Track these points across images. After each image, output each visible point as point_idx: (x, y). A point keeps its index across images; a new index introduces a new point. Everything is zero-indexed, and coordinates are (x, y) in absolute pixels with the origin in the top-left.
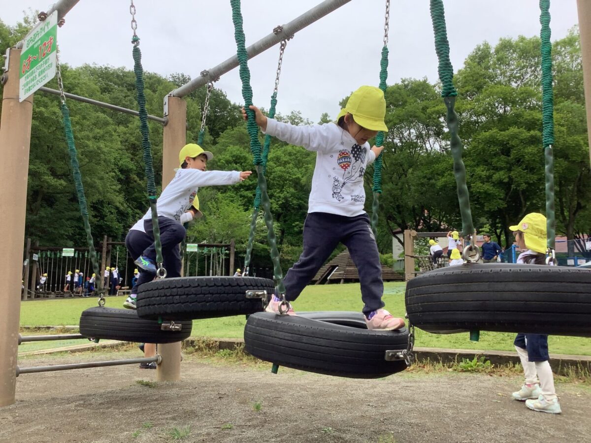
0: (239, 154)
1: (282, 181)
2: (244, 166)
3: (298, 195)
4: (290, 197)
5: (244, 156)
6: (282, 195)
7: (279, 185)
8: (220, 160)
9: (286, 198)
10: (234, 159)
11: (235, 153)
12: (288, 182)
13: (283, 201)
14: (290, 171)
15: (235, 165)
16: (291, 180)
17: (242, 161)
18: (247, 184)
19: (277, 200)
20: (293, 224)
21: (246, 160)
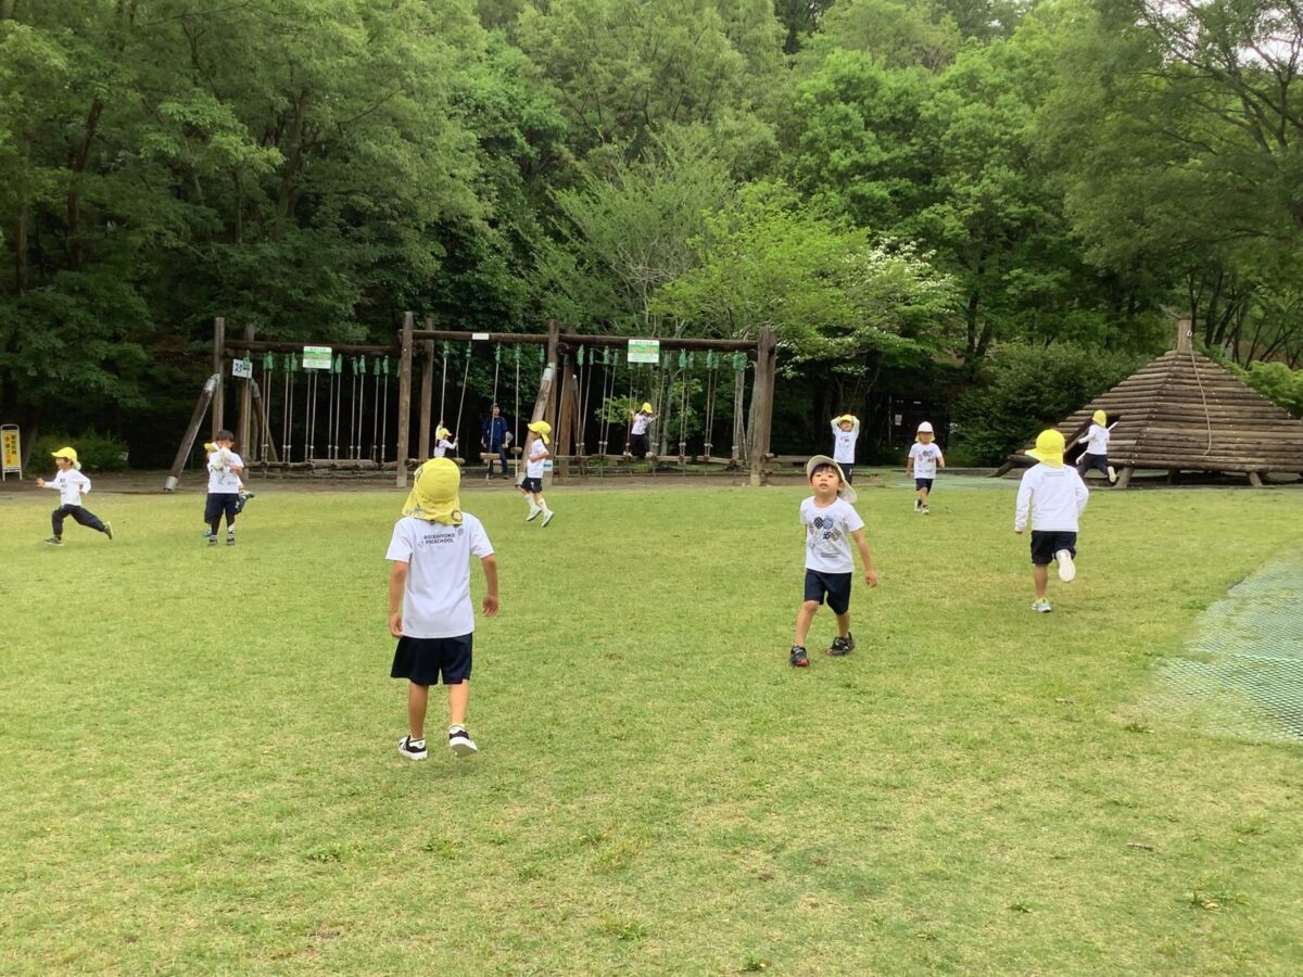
0: (858, 73)
1: (980, 147)
2: (869, 109)
3: (1027, 188)
4: (1001, 194)
5: (871, 78)
6: (974, 191)
7: (970, 159)
8: (802, 92)
9: (986, 199)
10: (841, 87)
11: (845, 71)
12: (996, 148)
13: (978, 207)
14: (1007, 113)
15: (842, 106)
16: (1009, 142)
17: (866, 93)
18: (875, 161)
19: (960, 205)
20: (1006, 277)
21: (876, 90)
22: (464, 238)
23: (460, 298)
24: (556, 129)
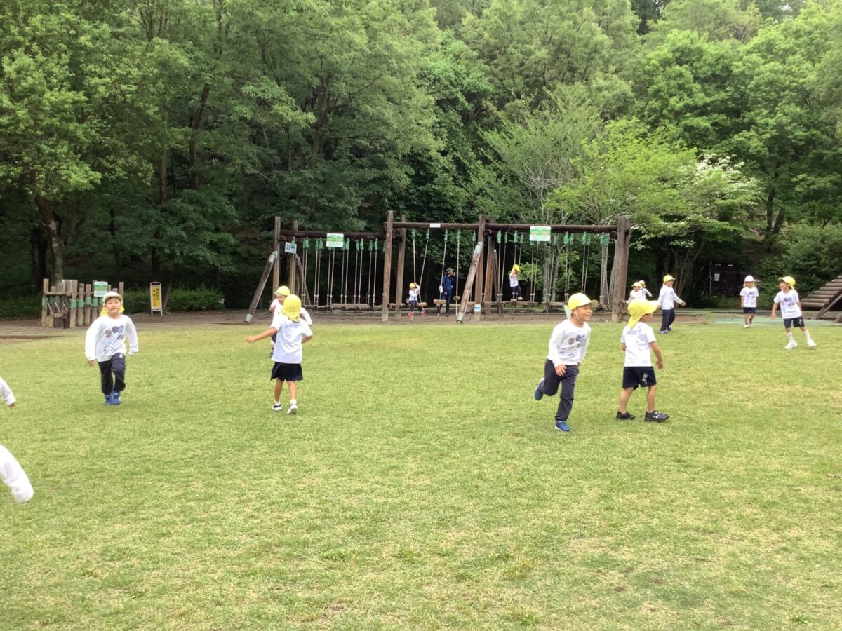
0: (689, 45)
1: (775, 91)
2: (697, 69)
3: (809, 119)
4: (790, 123)
5: (698, 48)
6: (771, 121)
7: (768, 100)
8: (650, 59)
9: (779, 127)
10: (677, 55)
11: (680, 44)
12: (787, 92)
13: (774, 132)
14: (795, 68)
15: (677, 68)
16: (796, 88)
17: (694, 58)
18: (701, 103)
19: (761, 130)
20: (794, 180)
21: (702, 56)
22: (426, 163)
23: (423, 201)
24: (485, 91)
